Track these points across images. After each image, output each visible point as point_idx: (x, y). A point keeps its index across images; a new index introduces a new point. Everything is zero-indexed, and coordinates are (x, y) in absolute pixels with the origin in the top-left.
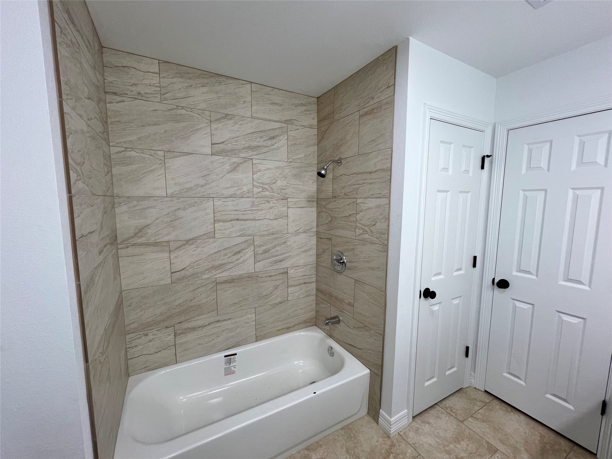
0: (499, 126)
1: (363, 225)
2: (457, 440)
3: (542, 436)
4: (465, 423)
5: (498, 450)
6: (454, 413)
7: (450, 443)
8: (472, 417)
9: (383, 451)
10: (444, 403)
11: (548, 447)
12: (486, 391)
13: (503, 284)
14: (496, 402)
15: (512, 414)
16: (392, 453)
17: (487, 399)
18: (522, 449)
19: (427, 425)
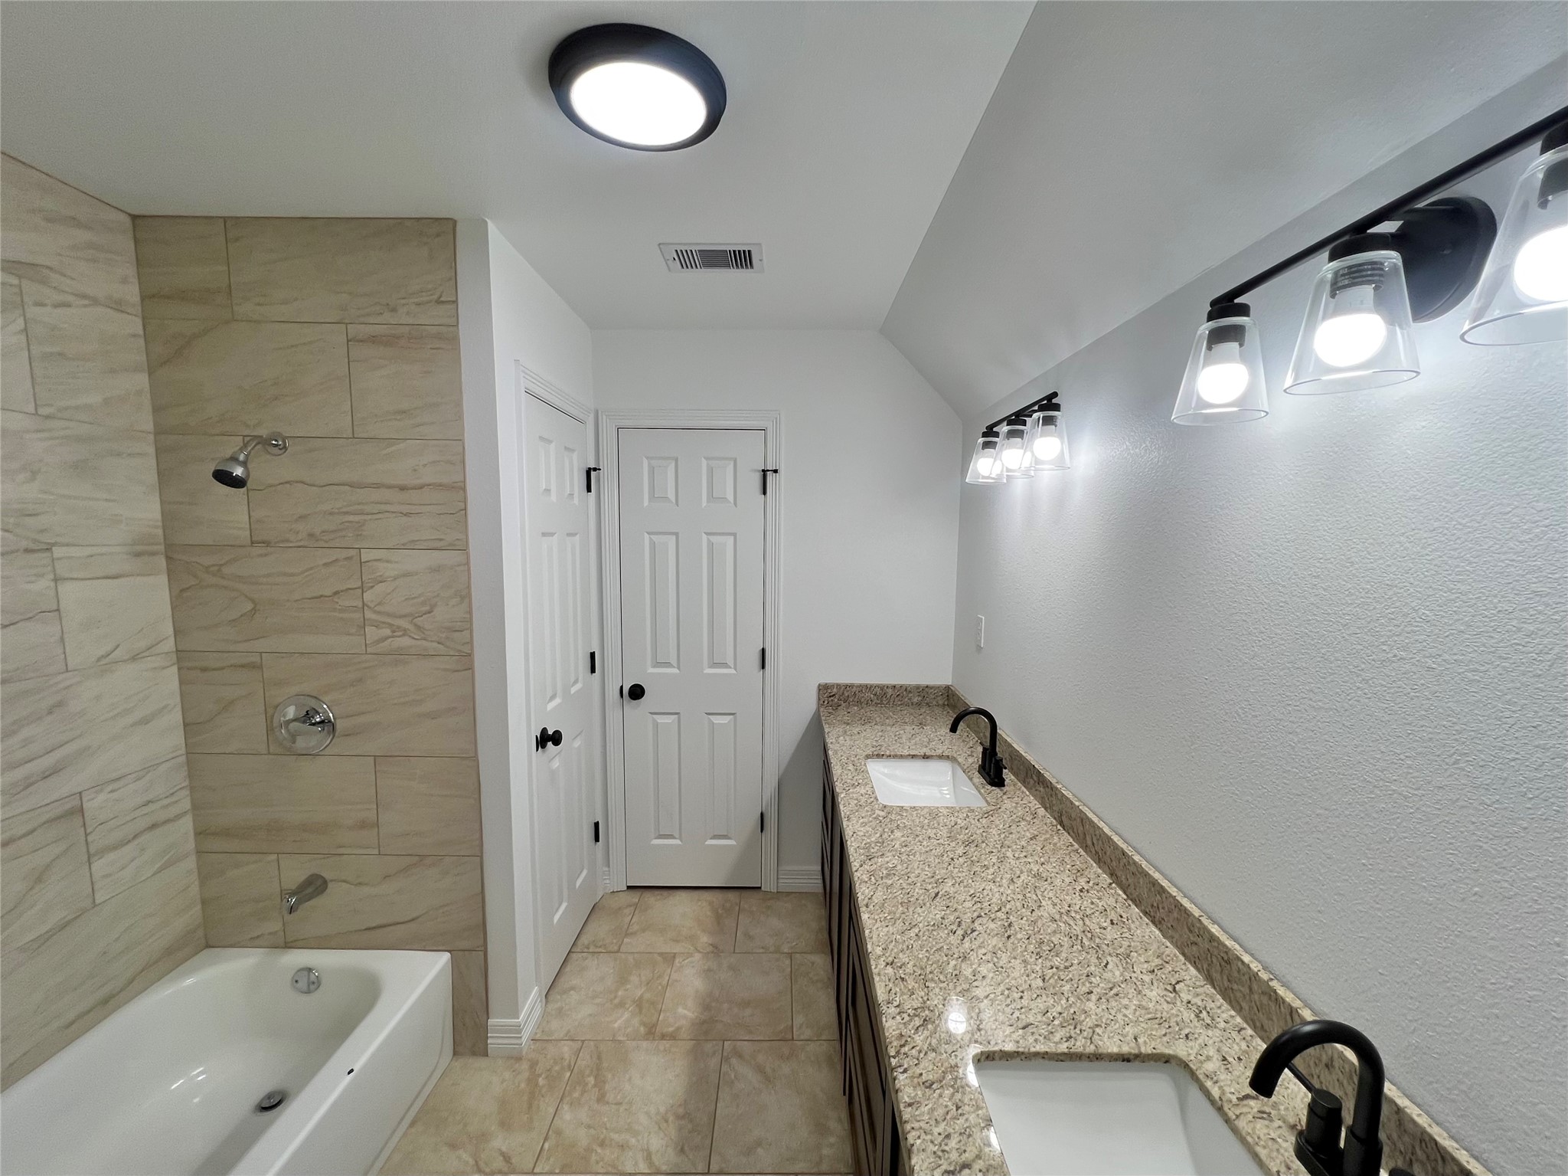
0: (604, 417)
1: (389, 615)
2: (623, 980)
3: (711, 903)
4: (623, 949)
5: (675, 954)
6: (600, 947)
7: (617, 991)
8: (627, 935)
9: (523, 1085)
10: (580, 943)
11: (720, 911)
12: (629, 888)
13: (637, 692)
14: (647, 894)
15: (671, 898)
16: (540, 1075)
17: (634, 897)
18: (699, 932)
19: (572, 992)
